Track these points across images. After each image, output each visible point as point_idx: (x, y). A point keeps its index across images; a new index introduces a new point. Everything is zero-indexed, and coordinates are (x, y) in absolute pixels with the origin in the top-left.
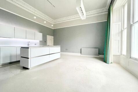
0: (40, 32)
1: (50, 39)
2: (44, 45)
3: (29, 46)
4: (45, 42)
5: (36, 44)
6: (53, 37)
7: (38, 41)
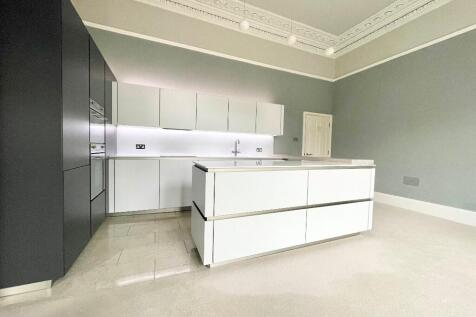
0: (278, 101)
1: (317, 127)
2: (290, 154)
3: (239, 155)
4: (296, 139)
5: (259, 150)
6: (331, 116)
7: (270, 138)
